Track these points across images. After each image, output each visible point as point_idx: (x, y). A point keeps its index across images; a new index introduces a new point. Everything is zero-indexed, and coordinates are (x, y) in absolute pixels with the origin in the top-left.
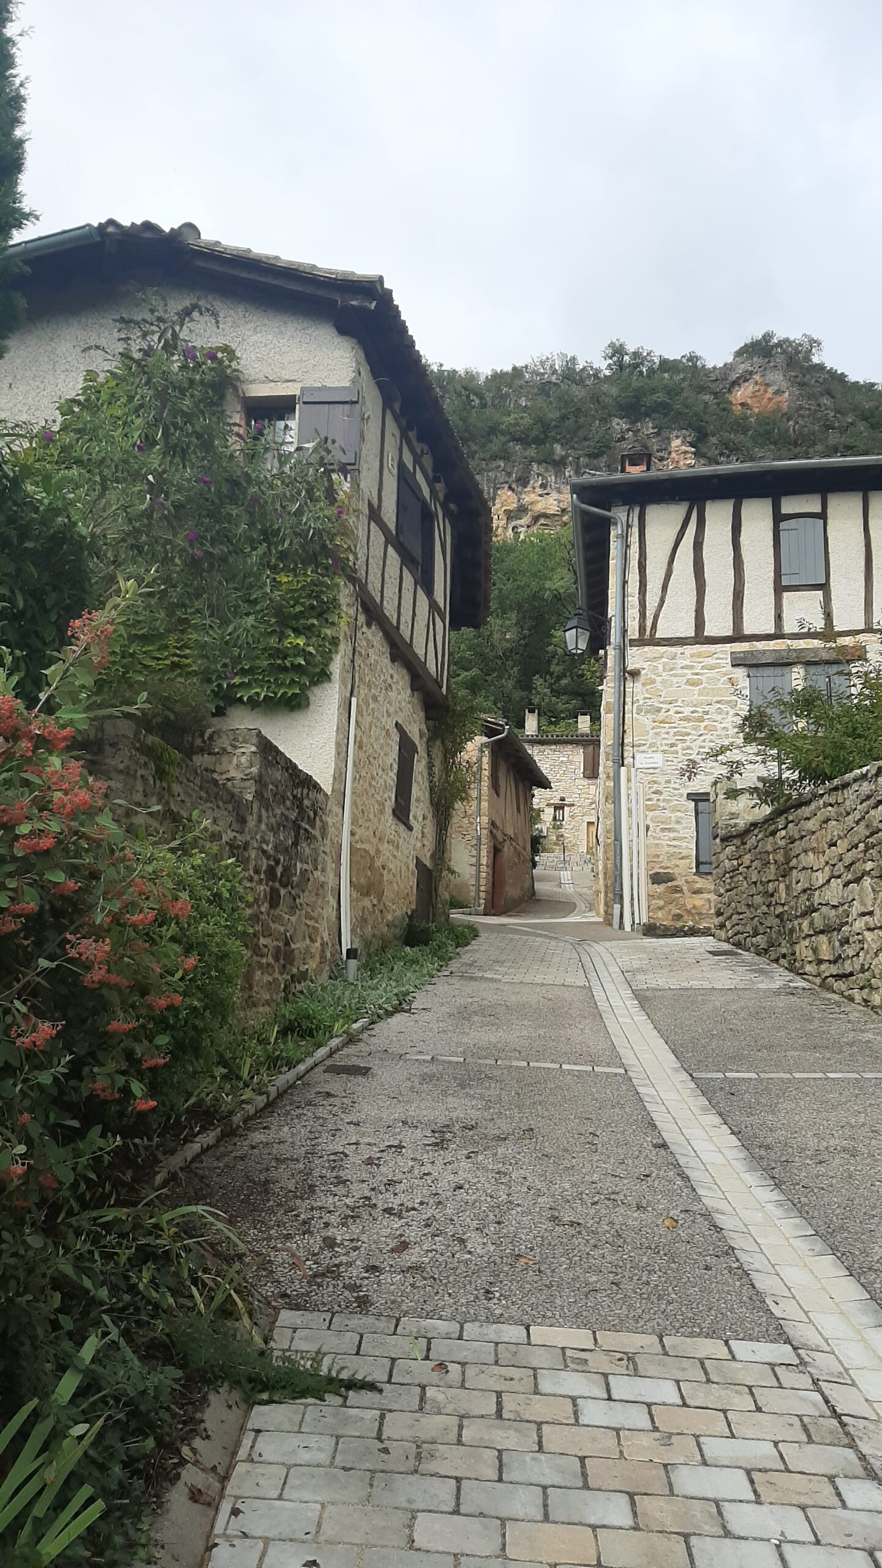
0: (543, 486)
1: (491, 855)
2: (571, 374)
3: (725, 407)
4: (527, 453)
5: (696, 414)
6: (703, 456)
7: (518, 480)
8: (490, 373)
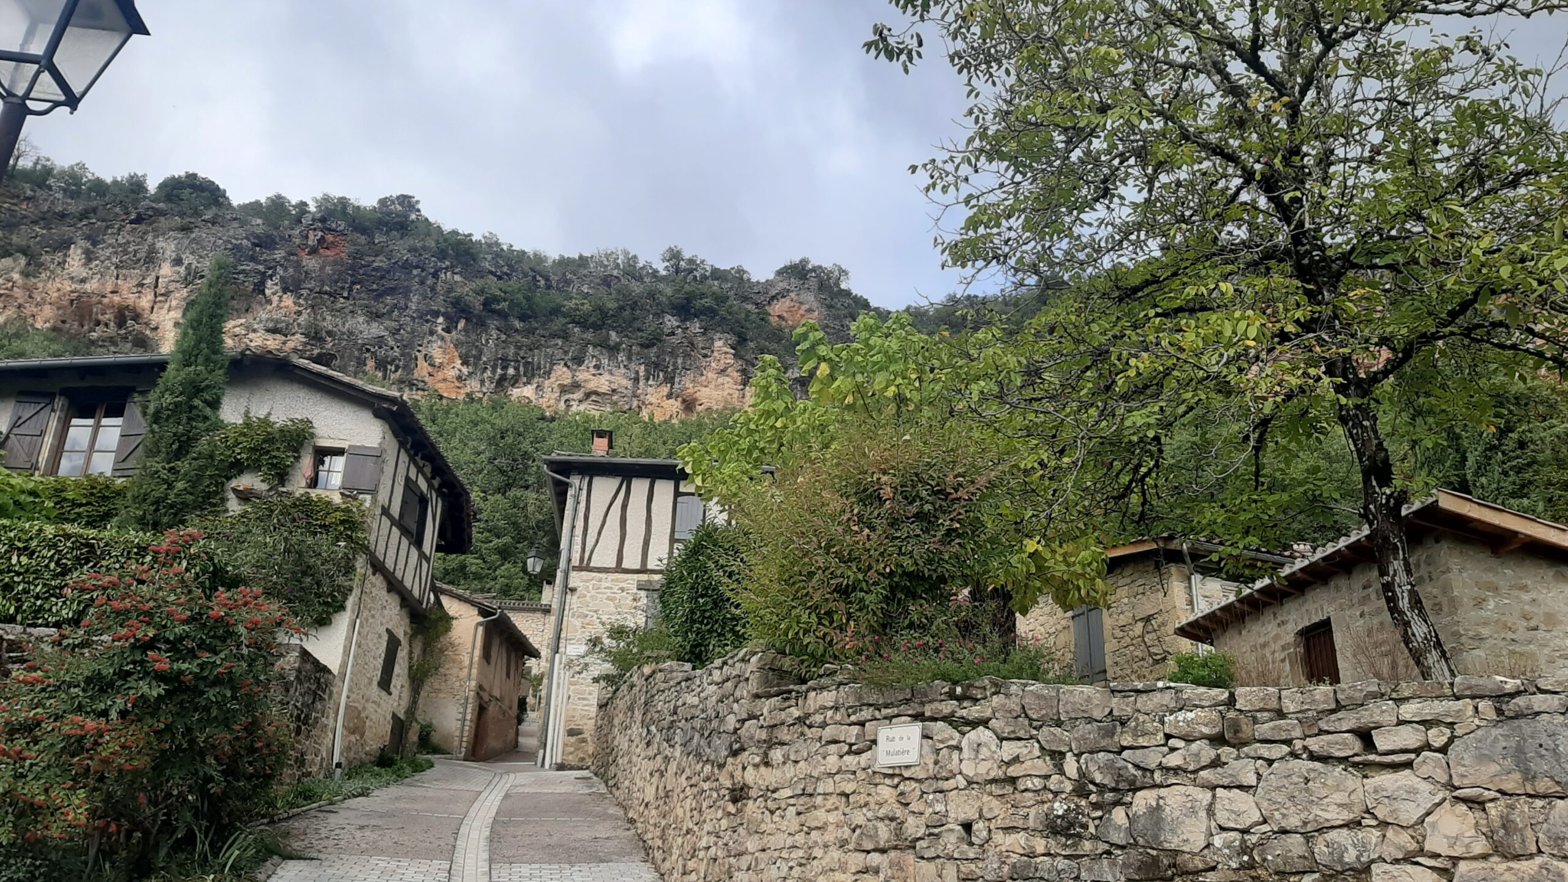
0: (597, 367)
1: (476, 713)
2: (632, 270)
3: (764, 317)
4: (585, 336)
5: (737, 321)
6: (741, 358)
7: (573, 359)
8: (557, 258)
